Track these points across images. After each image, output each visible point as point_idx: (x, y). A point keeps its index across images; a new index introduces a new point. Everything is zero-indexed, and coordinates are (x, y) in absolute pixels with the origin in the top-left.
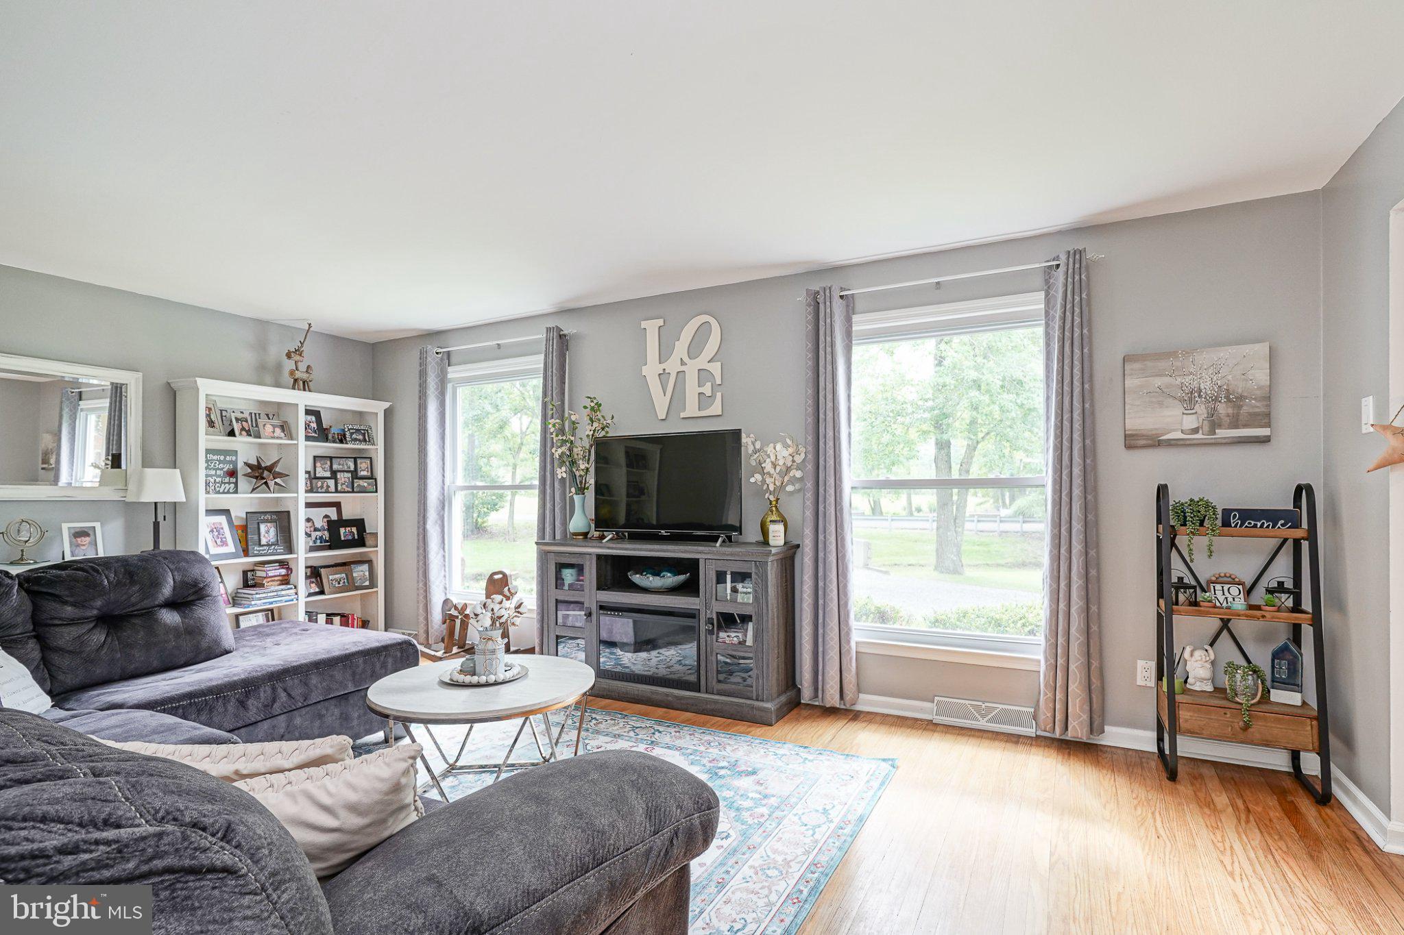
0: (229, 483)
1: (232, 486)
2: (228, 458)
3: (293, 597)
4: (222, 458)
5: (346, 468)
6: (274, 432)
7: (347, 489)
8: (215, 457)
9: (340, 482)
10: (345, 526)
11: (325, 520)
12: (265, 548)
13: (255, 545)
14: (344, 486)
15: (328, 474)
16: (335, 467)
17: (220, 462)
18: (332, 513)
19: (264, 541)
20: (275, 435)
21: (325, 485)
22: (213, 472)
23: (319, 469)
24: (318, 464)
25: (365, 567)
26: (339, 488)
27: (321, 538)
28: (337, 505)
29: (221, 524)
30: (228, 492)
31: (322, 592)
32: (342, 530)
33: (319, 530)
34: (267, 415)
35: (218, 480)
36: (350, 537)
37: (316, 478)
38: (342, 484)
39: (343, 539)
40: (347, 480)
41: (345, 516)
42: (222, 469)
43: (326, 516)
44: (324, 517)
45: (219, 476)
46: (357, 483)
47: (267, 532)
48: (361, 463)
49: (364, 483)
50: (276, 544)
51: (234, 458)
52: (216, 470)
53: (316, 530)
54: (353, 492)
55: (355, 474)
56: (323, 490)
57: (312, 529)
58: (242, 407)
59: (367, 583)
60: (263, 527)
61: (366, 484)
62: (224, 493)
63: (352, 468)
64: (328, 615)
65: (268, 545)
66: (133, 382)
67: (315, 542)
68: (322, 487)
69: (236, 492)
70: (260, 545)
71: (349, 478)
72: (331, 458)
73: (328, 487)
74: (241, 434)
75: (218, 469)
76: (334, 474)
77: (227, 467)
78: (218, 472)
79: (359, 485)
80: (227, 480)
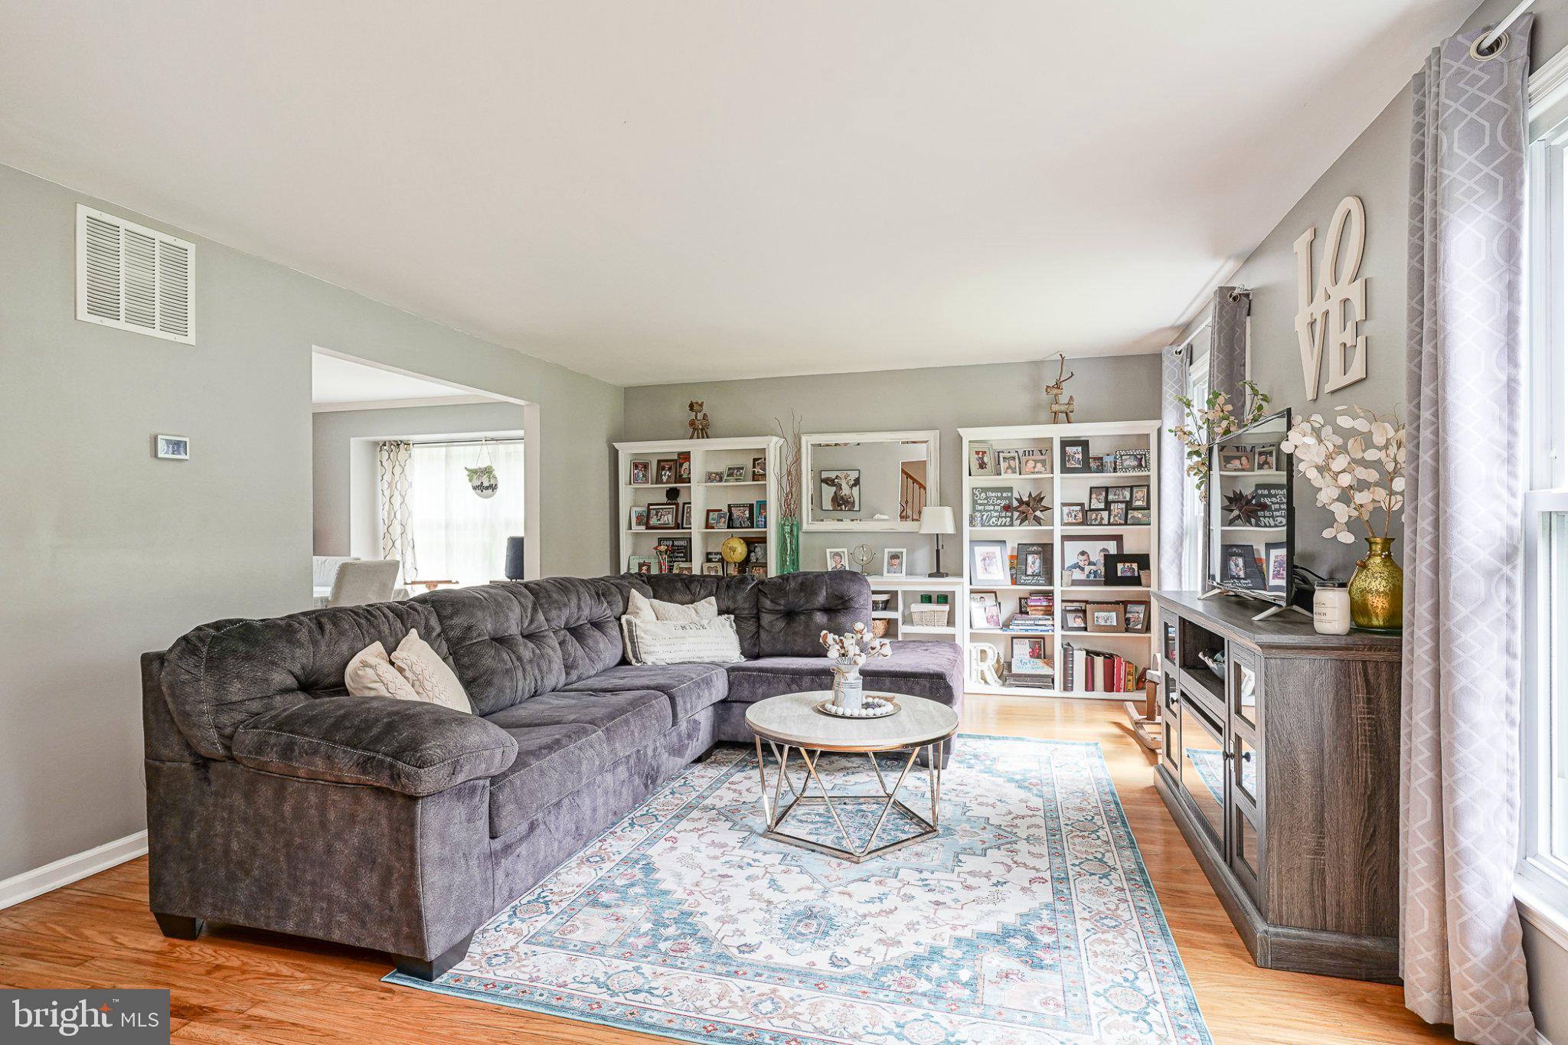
0: (1006, 517)
1: (1008, 519)
2: (1005, 495)
3: (1048, 628)
4: (999, 494)
5: (1121, 498)
6: (1034, 468)
7: (1119, 521)
8: (994, 494)
9: (1113, 513)
10: (1124, 562)
11: (1102, 554)
12: (1030, 578)
13: (1022, 574)
14: (1117, 518)
15: (1102, 506)
16: (1111, 497)
17: (998, 498)
18: (1112, 547)
19: (1029, 572)
20: (1036, 470)
21: (1099, 517)
22: (992, 508)
23: (1094, 501)
24: (1094, 496)
25: (1141, 608)
26: (1111, 521)
27: (1095, 572)
28: (1118, 538)
29: (994, 553)
30: (1005, 525)
31: (1085, 629)
32: (1120, 566)
33: (1094, 564)
34: (1040, 451)
35: (996, 514)
36: (1129, 574)
37: (1091, 510)
38: (1115, 516)
39: (1119, 574)
40: (1120, 511)
41: (1127, 550)
42: (999, 505)
43: (1104, 550)
44: (1101, 551)
45: (996, 511)
46: (1131, 514)
47: (1034, 563)
48: (1137, 492)
49: (1138, 514)
50: (1038, 575)
51: (1009, 494)
52: (994, 505)
53: (1090, 564)
54: (1126, 524)
55: (1129, 505)
56: (1097, 523)
57: (1087, 563)
58: (1016, 447)
59: (1139, 627)
60: (1030, 558)
61: (1140, 516)
62: (1001, 526)
63: (1128, 499)
64: (1088, 653)
65: (1033, 575)
66: (932, 439)
67: (1088, 576)
68: (1096, 519)
69: (1012, 525)
70: (1026, 575)
71: (1122, 509)
72: (1107, 489)
73: (1102, 519)
74: (1006, 472)
75: (996, 505)
76: (1108, 505)
77: (1003, 503)
78: (997, 508)
79: (1133, 517)
80: (1003, 514)
